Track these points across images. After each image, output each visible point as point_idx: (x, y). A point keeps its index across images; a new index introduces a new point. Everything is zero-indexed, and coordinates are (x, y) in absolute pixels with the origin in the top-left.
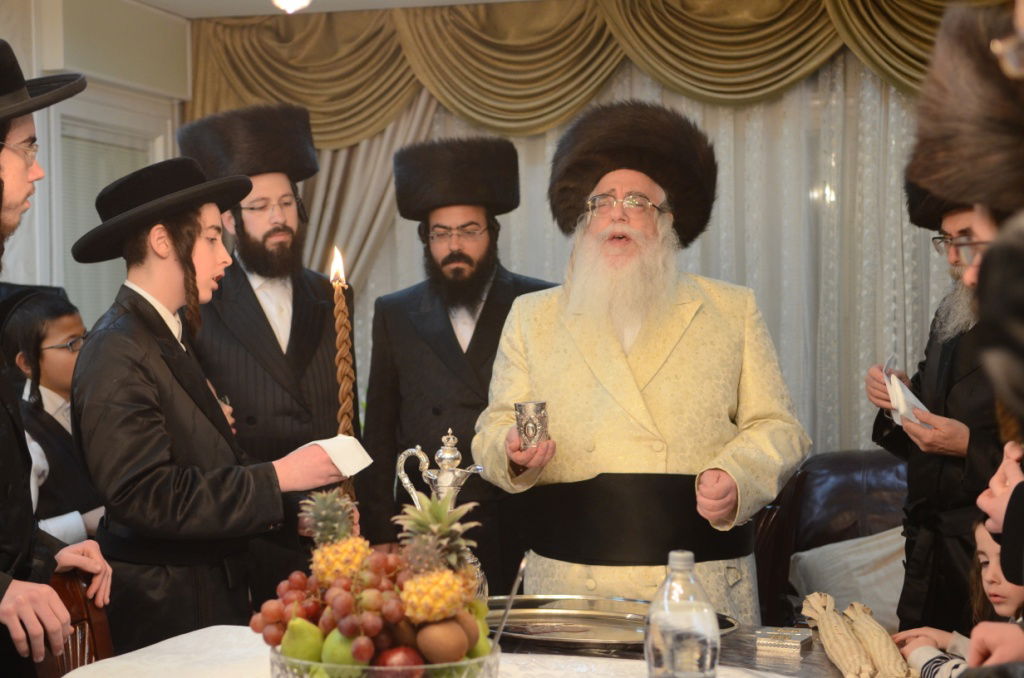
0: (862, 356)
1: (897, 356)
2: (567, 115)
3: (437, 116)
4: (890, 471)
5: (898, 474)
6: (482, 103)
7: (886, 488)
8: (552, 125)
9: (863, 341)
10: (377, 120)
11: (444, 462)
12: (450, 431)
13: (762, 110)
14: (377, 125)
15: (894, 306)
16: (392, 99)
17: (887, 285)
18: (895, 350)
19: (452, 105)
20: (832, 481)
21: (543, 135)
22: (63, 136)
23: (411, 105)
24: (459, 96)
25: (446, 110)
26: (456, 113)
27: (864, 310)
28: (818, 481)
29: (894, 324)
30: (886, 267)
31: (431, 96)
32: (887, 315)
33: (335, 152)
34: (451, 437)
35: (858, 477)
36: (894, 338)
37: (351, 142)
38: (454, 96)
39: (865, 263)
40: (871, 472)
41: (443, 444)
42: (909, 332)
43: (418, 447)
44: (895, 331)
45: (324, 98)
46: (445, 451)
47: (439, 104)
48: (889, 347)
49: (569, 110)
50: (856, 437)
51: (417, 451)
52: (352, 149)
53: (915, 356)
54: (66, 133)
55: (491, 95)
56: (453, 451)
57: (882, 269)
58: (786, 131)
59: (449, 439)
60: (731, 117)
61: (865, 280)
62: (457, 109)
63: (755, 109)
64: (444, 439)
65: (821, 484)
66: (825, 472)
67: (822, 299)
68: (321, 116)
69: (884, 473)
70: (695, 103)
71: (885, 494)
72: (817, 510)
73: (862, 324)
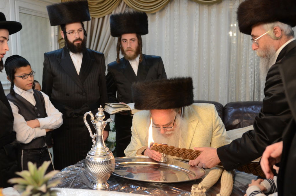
0: (242, 75)
1: (252, 75)
2: (162, 7)
3: (126, 8)
4: (250, 108)
5: (252, 109)
6: (139, 4)
7: (249, 113)
8: (157, 11)
9: (243, 71)
10: (110, 10)
11: (99, 118)
12: (101, 106)
13: (216, 6)
14: (110, 11)
15: (252, 61)
16: (113, 4)
17: (250, 55)
18: (252, 73)
19: (130, 5)
20: (234, 110)
21: (155, 14)
22: (20, 13)
23: (119, 5)
24: (132, 2)
25: (129, 7)
26: (131, 7)
27: (243, 62)
28: (229, 110)
29: (252, 66)
30: (250, 50)
31: (124, 3)
32: (250, 64)
33: (99, 19)
34: (101, 108)
35: (241, 109)
36: (252, 70)
37: (103, 16)
38: (130, 2)
39: (244, 49)
40: (245, 108)
41: (98, 111)
42: (256, 68)
43: (90, 111)
44: (252, 68)
45: (96, 4)
46: (99, 114)
47: (127, 5)
48: (250, 72)
49: (162, 6)
50: (240, 97)
51: (90, 113)
52: (104, 17)
53: (257, 75)
54: (20, 12)
55: (141, 2)
56: (102, 114)
57: (249, 50)
58: (223, 12)
59: (100, 109)
60: (207, 8)
61: (244, 54)
62: (131, 6)
63: (214, 5)
64: (99, 109)
65: (230, 111)
66: (232, 108)
67: (231, 59)
68: (95, 9)
69: (248, 108)
70: (197, 4)
71: (249, 114)
72: (229, 119)
73: (243, 66)
